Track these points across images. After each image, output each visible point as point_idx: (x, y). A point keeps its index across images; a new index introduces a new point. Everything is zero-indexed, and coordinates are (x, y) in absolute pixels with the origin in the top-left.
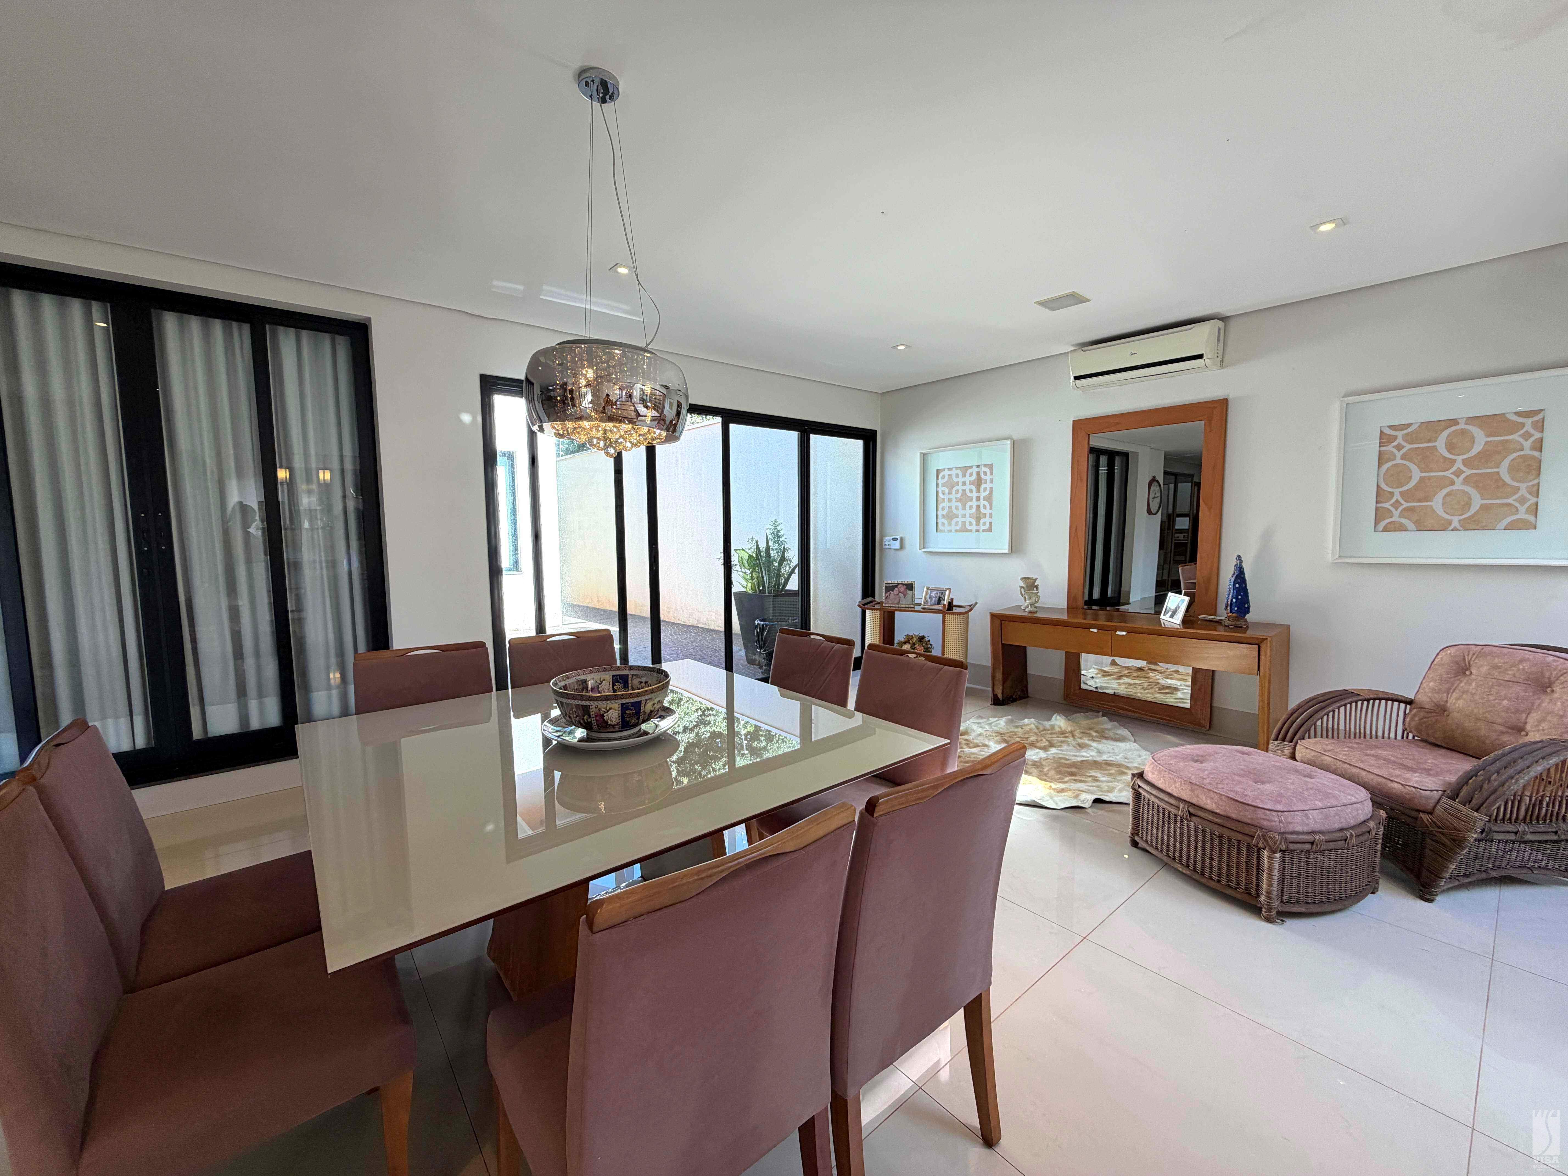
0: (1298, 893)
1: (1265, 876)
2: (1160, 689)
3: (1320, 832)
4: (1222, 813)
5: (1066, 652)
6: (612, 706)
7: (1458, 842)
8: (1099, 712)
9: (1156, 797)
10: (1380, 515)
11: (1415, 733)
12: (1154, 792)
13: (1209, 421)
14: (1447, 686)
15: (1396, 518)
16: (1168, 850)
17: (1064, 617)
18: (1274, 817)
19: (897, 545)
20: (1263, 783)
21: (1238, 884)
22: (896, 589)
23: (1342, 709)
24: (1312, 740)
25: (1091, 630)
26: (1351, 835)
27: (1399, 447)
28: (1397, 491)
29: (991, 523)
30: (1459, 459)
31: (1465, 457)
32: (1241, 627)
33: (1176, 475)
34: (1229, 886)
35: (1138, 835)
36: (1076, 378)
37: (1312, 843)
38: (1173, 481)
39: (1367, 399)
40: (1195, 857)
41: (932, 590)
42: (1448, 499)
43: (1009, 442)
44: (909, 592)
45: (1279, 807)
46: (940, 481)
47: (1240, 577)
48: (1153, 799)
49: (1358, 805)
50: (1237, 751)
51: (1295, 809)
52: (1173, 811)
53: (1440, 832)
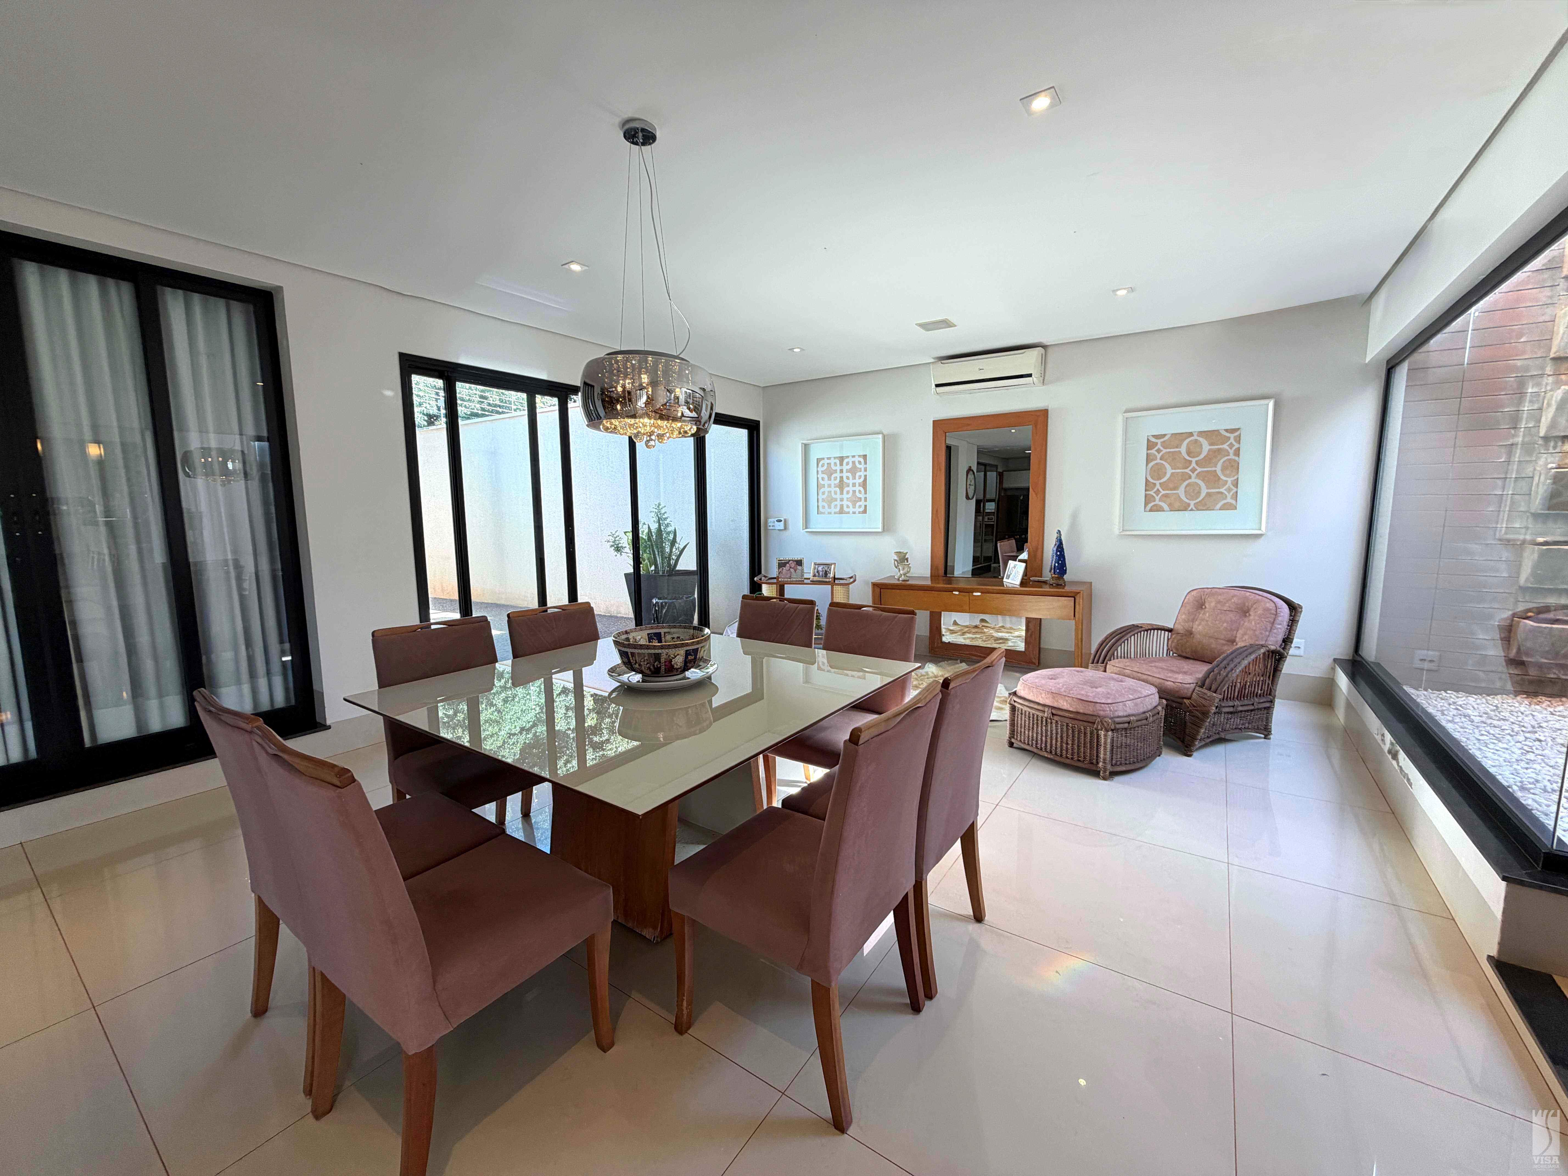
0: (1121, 758)
1: (1102, 748)
2: (995, 640)
3: (1133, 715)
4: (1074, 711)
5: (931, 612)
6: (679, 652)
7: (1205, 714)
8: (957, 660)
9: (1027, 706)
10: (1148, 499)
11: (1174, 651)
12: (1026, 703)
13: (1036, 425)
14: (1192, 617)
15: (1157, 502)
16: (1036, 744)
17: (928, 583)
18: (1107, 707)
19: (781, 526)
20: (1096, 688)
21: (1085, 758)
22: (788, 565)
23: (1133, 637)
24: (1116, 660)
25: (954, 593)
26: (1150, 715)
27: (1159, 451)
28: (1157, 483)
29: (866, 506)
30: (1194, 460)
31: (1197, 459)
32: (1061, 585)
33: (985, 465)
34: (1079, 760)
35: (1013, 737)
36: (937, 386)
37: (1129, 723)
38: (983, 469)
39: (1140, 415)
40: (1056, 745)
41: (820, 565)
42: (1188, 488)
43: (880, 436)
44: (799, 568)
45: (1109, 701)
46: (820, 469)
47: (1060, 547)
48: (1025, 709)
49: (1152, 696)
50: (1074, 670)
51: (1118, 701)
52: (1040, 714)
53: (1195, 710)
